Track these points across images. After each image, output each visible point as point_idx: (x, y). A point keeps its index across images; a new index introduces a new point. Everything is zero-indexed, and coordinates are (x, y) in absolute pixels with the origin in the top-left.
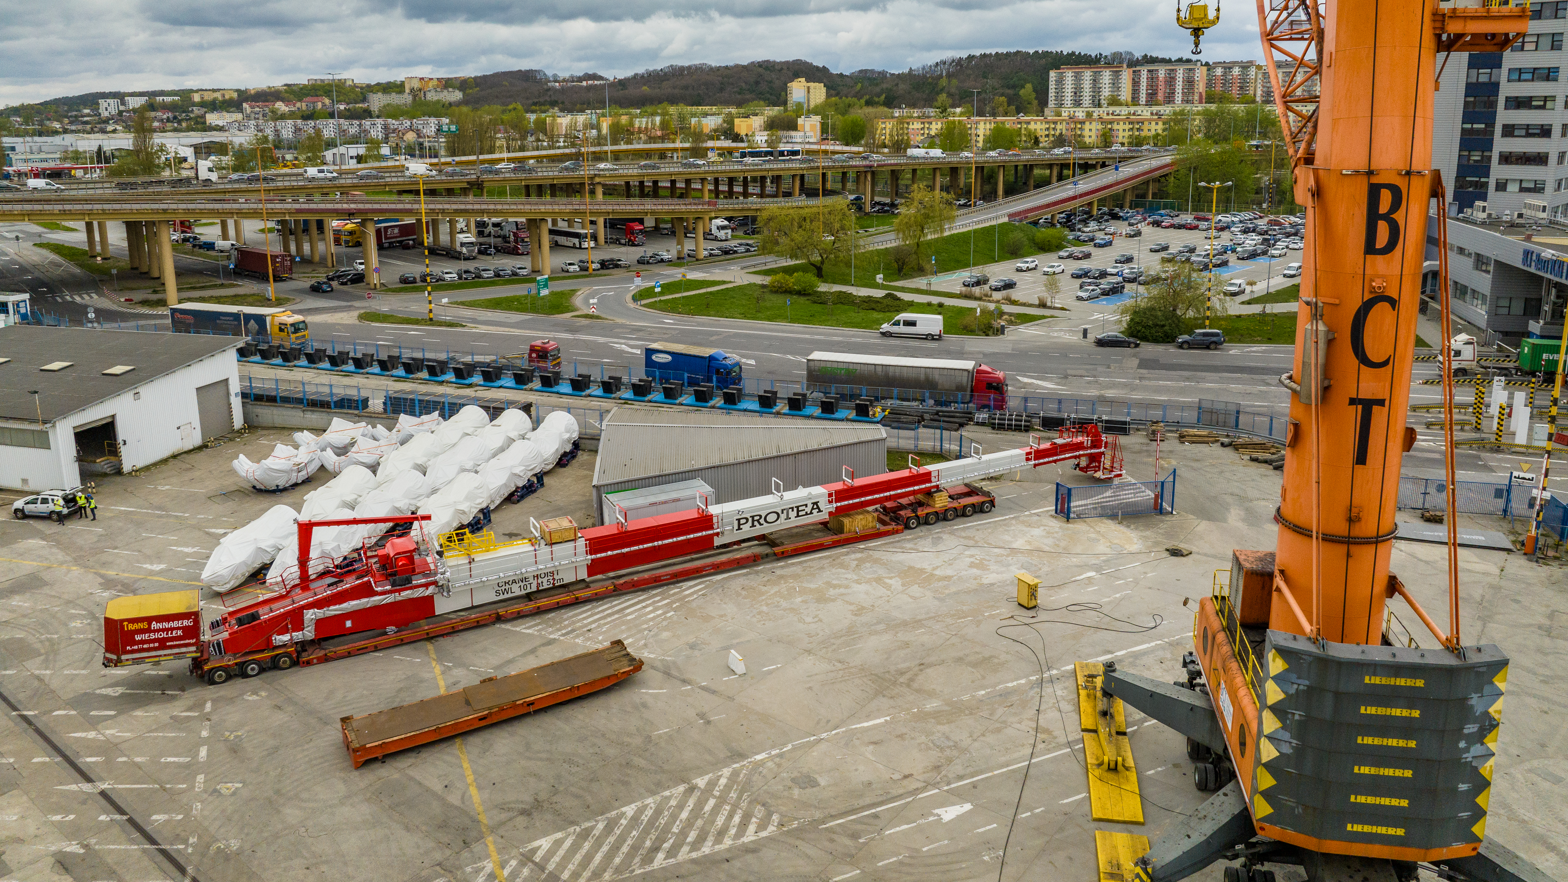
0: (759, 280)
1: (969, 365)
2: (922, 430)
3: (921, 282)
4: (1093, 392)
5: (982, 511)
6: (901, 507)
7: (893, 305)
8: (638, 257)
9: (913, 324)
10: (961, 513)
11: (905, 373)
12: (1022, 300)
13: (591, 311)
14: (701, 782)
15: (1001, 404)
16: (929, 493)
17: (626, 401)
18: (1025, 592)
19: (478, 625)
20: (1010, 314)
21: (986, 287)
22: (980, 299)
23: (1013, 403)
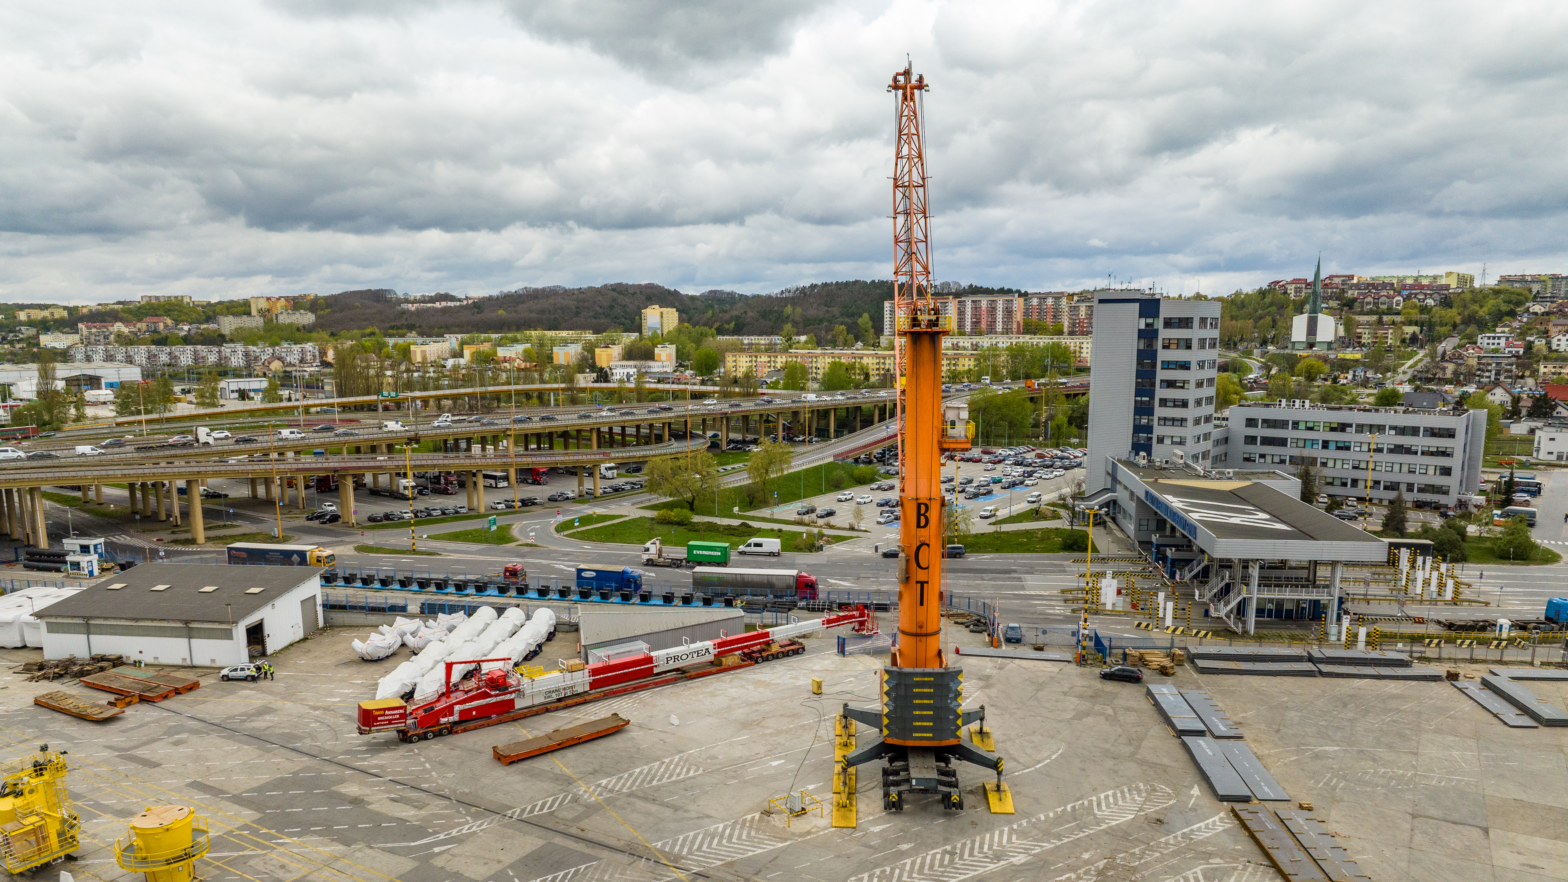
0: (649, 514)
1: (794, 572)
2: (765, 614)
3: (765, 512)
4: (874, 588)
5: (798, 653)
6: (754, 652)
7: (746, 531)
8: (548, 495)
9: (760, 545)
10: (786, 655)
11: (756, 579)
12: (839, 525)
13: (530, 541)
14: (667, 760)
15: (814, 596)
16: (768, 644)
17: (576, 602)
18: (816, 685)
19: (537, 714)
20: (829, 536)
21: (813, 516)
22: (808, 525)
23: (822, 596)
